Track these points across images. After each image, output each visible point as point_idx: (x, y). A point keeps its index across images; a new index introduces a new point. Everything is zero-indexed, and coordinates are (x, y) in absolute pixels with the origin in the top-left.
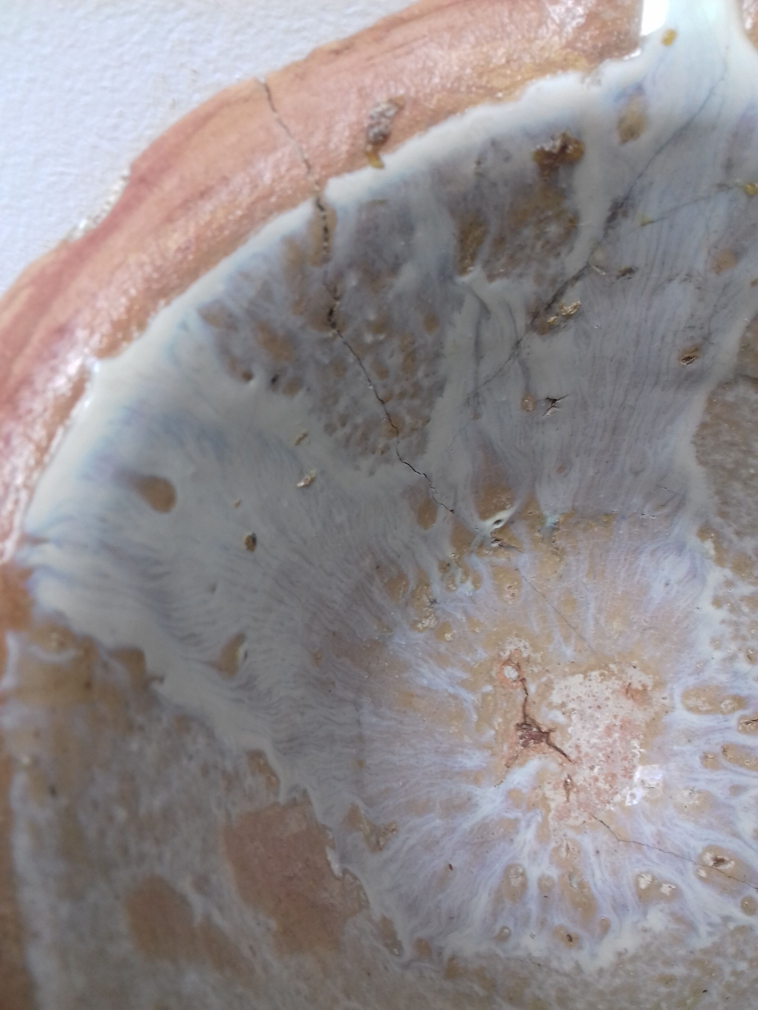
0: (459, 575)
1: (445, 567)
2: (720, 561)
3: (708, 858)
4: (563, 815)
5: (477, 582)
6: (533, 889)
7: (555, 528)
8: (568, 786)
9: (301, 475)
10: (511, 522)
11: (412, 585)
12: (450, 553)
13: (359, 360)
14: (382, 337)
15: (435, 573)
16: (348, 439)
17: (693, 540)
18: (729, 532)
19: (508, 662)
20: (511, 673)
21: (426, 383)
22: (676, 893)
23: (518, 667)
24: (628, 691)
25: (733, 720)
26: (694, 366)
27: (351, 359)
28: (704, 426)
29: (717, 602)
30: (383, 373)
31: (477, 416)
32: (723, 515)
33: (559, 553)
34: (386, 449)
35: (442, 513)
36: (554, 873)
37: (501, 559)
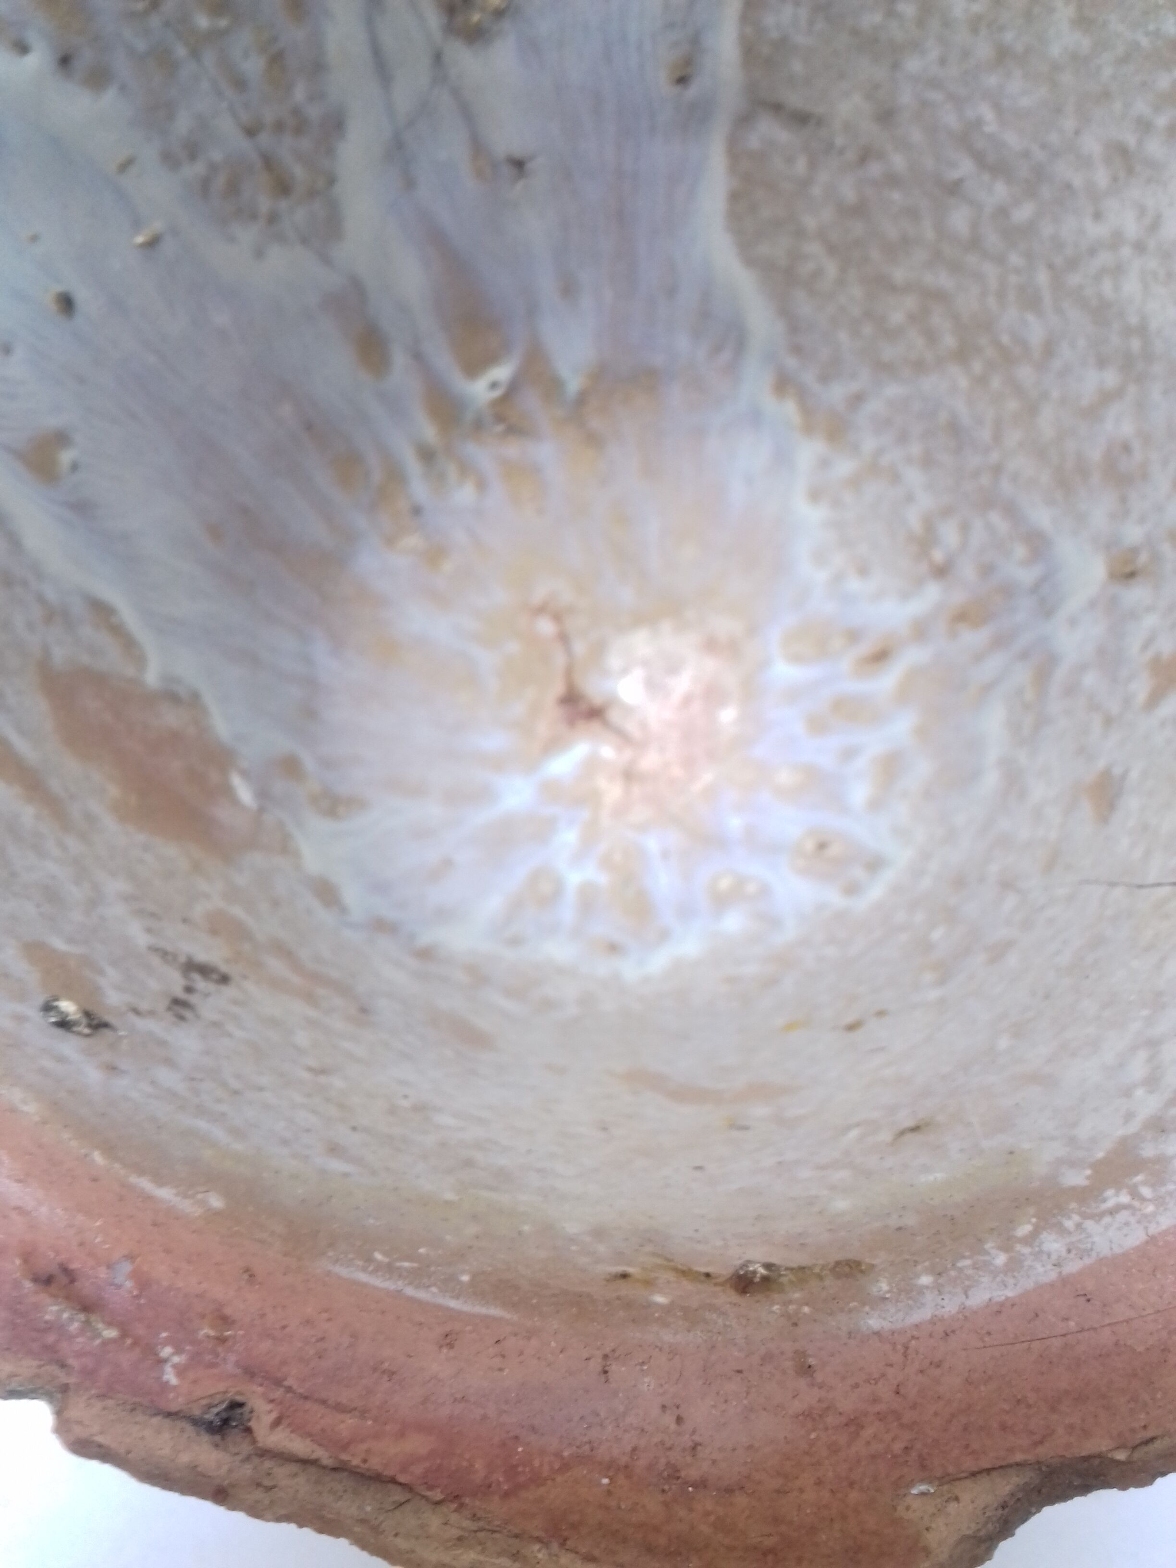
0: (452, 471)
1: (427, 455)
2: (808, 429)
3: (809, 845)
4: (621, 810)
5: (482, 485)
6: (570, 896)
7: (582, 399)
8: (629, 775)
9: (137, 224)
10: (513, 389)
11: (377, 477)
12: (429, 432)
13: (195, 54)
14: (223, 23)
15: (413, 466)
16: (205, 184)
17: (769, 403)
18: (809, 378)
19: (540, 610)
20: (546, 627)
21: (314, 112)
22: (765, 891)
23: (557, 617)
24: (711, 646)
25: (846, 664)
26: (692, 92)
27: (181, 51)
28: (734, 197)
29: (815, 495)
30: (240, 84)
31: (410, 184)
32: (797, 350)
33: (594, 440)
34: (273, 218)
35: (400, 359)
36: (602, 879)
37: (512, 449)
